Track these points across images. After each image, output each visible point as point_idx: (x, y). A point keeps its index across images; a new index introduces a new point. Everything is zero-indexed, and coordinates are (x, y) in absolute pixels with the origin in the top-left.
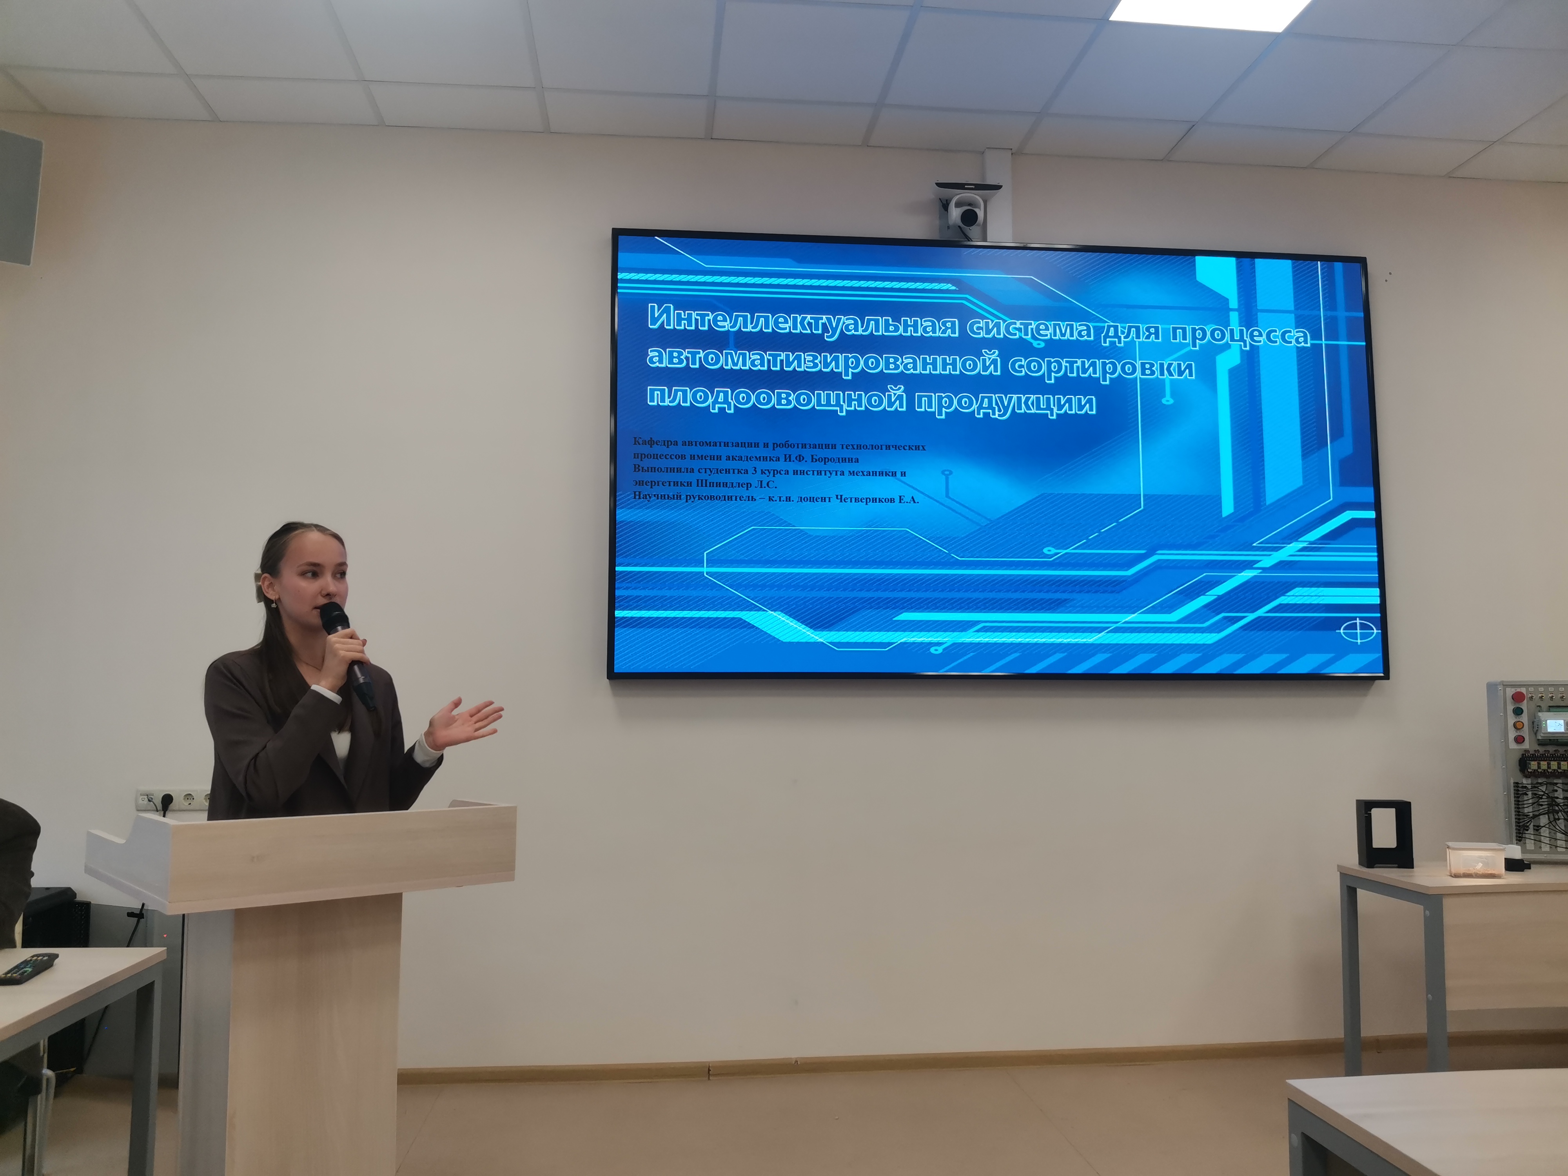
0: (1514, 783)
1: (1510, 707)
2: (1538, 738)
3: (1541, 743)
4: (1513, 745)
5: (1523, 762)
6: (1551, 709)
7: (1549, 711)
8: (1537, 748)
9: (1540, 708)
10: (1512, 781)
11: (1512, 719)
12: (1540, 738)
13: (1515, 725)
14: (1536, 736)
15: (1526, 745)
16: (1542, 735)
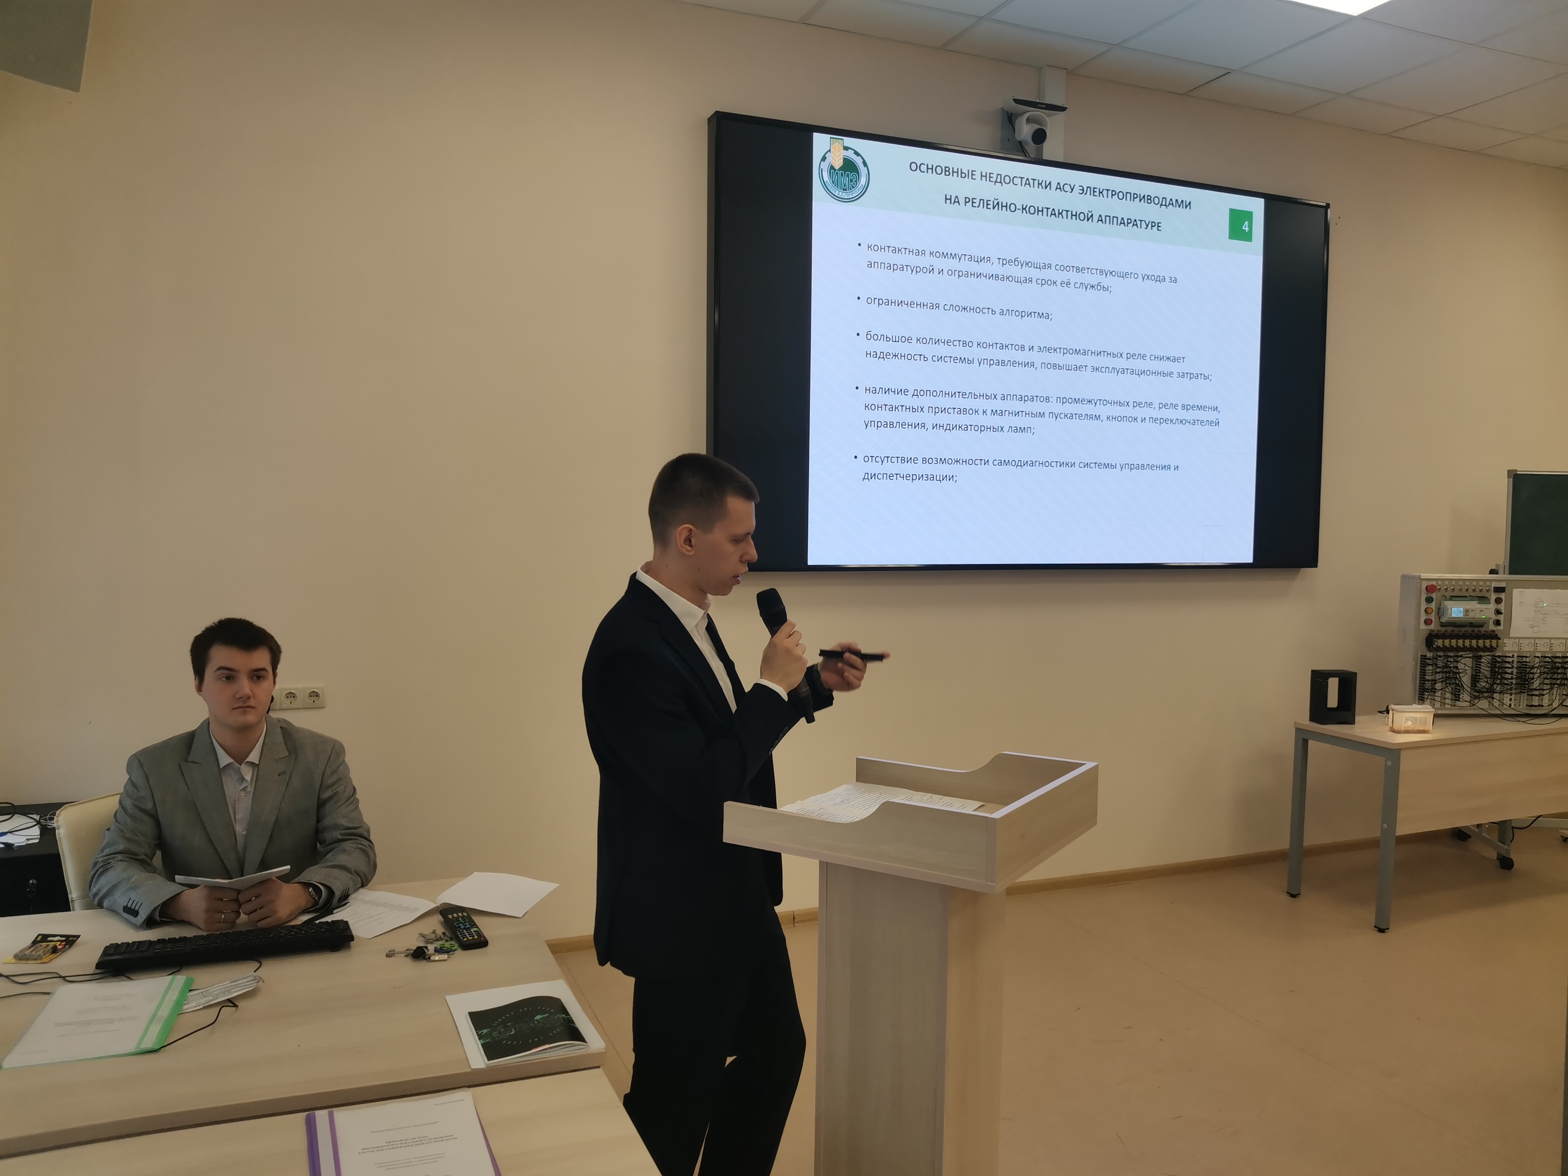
0: (1421, 656)
1: (1424, 596)
2: (1441, 621)
3: (1443, 625)
4: (1423, 626)
5: (1430, 640)
6: (1453, 598)
7: (1451, 600)
8: (1440, 628)
9: (1445, 598)
10: (1420, 654)
11: (1424, 605)
12: (1444, 621)
13: (1426, 610)
14: (1440, 619)
15: (1432, 627)
16: (1447, 619)
